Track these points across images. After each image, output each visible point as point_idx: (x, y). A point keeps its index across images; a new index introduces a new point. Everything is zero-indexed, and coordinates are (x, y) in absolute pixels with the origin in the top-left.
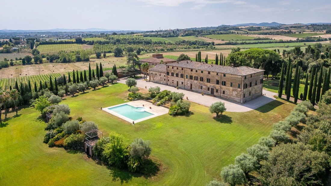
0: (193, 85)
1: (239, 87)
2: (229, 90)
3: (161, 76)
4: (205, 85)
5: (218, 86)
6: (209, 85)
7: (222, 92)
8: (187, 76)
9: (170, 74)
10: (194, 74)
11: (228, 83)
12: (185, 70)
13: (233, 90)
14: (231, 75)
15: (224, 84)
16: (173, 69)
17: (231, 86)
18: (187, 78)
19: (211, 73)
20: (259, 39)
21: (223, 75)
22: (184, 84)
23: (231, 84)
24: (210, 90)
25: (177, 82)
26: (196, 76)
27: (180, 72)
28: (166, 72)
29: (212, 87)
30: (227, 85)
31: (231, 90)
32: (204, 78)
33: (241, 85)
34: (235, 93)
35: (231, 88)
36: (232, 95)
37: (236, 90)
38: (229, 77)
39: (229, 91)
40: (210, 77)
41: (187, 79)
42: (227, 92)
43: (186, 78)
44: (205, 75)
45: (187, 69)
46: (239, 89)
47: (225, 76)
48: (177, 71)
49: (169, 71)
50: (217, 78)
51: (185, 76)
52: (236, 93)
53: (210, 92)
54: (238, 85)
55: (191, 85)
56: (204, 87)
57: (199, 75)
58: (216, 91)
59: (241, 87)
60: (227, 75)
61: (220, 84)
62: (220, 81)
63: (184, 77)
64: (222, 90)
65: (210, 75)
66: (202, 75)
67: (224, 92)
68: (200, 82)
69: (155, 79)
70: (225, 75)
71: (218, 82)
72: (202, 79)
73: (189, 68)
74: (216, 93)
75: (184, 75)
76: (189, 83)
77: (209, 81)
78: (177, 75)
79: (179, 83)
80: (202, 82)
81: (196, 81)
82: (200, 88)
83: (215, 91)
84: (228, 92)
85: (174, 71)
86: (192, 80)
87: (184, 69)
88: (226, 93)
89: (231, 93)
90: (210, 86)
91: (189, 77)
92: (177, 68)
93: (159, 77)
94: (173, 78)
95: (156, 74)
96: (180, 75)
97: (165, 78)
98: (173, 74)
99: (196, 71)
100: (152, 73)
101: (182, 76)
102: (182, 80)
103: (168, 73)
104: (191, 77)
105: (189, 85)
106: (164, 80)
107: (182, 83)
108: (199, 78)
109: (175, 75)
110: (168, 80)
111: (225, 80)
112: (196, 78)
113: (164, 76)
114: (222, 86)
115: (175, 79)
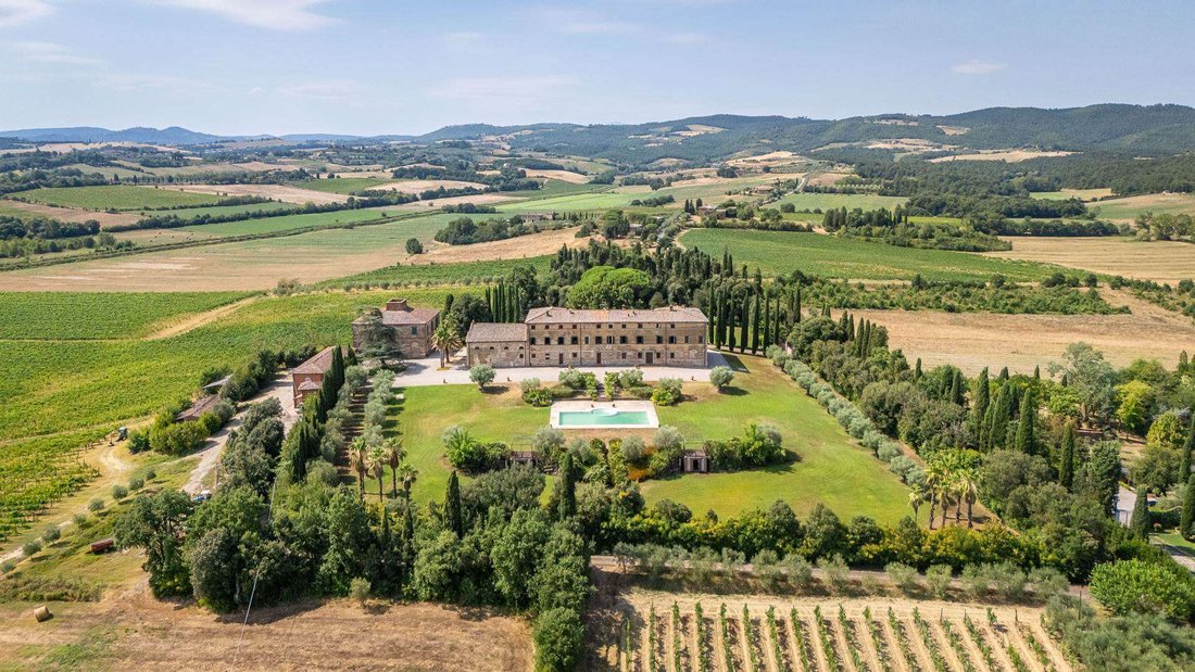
0: (602, 354)
1: (701, 342)
2: (682, 349)
3: (511, 350)
4: (633, 350)
5: (659, 348)
6: (640, 347)
7: (669, 355)
8: (587, 338)
9: (541, 341)
10: (604, 333)
11: (681, 338)
12: (583, 328)
13: (690, 349)
14: (684, 324)
15: (672, 340)
16: (547, 331)
17: (687, 342)
18: (587, 342)
19: (644, 326)
20: (235, 202)
21: (669, 326)
22: (579, 355)
23: (687, 338)
24: (644, 356)
25: (561, 355)
26: (611, 335)
27: (569, 334)
28: (525, 339)
29: (647, 351)
30: (678, 342)
31: (686, 350)
32: (629, 336)
33: (703, 338)
34: (693, 353)
35: (687, 346)
36: (688, 357)
37: (695, 348)
38: (682, 328)
40: (642, 332)
41: (587, 345)
42: (679, 354)
43: (584, 343)
44: (632, 331)
45: (587, 326)
46: (701, 345)
47: (674, 328)
48: (561, 333)
49: (534, 336)
50: (657, 332)
51: (583, 338)
52: (696, 352)
53: (643, 360)
54: (698, 338)
55: (599, 355)
56: (629, 353)
57: (619, 332)
58: (656, 357)
59: (703, 341)
60: (676, 326)
61: (664, 342)
62: (664, 338)
63: (579, 343)
64: (669, 352)
65: (641, 330)
66: (623, 332)
67: (672, 355)
68: (619, 346)
69: (488, 360)
70: (673, 326)
71: (659, 340)
72: (624, 340)
73: (592, 323)
75: (579, 339)
76: (592, 351)
77: (640, 340)
78: (560, 341)
79: (565, 356)
80: (624, 345)
81: (609, 347)
82: (621, 357)
83: (655, 355)
84: (681, 353)
85: (550, 333)
86: (601, 345)
87: (578, 326)
88: (676, 355)
89: (687, 354)
90: (643, 349)
91: (592, 340)
92: (561, 327)
93: (504, 353)
94: (548, 349)
95: (492, 348)
96: (568, 340)
97: (522, 352)
98: (547, 341)
99: (611, 326)
100: (477, 348)
101: (575, 340)
102: (575, 349)
103: (533, 341)
104: (599, 340)
105: (594, 355)
106: (521, 356)
107: (575, 355)
108: (618, 339)
109: (554, 342)
110: (534, 356)
111: (673, 335)
112: (610, 340)
113: (521, 348)
114: (669, 345)
115: (555, 350)
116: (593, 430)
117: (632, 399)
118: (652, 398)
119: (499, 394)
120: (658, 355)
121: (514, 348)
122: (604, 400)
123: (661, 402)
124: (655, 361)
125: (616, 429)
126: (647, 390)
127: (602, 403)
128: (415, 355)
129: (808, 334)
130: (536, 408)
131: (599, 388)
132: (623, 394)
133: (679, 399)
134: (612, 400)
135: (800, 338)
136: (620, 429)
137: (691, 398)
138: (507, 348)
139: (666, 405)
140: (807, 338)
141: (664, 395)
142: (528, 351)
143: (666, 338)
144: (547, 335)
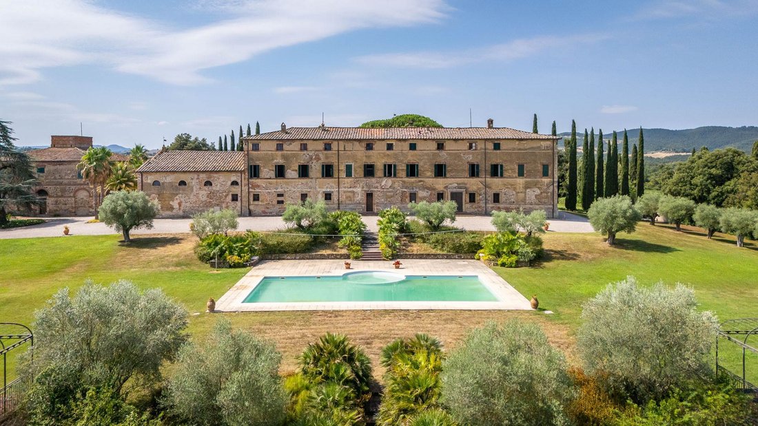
0: (375, 195)
1: (545, 174)
2: (513, 187)
3: (217, 186)
4: (428, 188)
5: (474, 184)
6: (440, 184)
7: (491, 198)
8: (349, 168)
9: (267, 172)
10: (379, 158)
11: (511, 168)
12: (341, 148)
13: (527, 186)
14: (517, 142)
15: (496, 171)
16: (279, 153)
17: (521, 174)
18: (349, 174)
19: (448, 146)
21: (490, 146)
22: (335, 197)
23: (521, 168)
24: (449, 198)
25: (304, 196)
26: (390, 161)
27: (318, 159)
28: (243, 168)
29: (455, 190)
30: (506, 174)
31: (520, 187)
32: (421, 164)
33: (550, 168)
34: (532, 194)
35: (521, 181)
36: (524, 200)
37: (535, 184)
38: (514, 149)
39: (515, 189)
40: (443, 157)
41: (349, 180)
42: (507, 195)
43: (343, 174)
44: (426, 154)
45: (349, 146)
46: (546, 180)
47: (499, 149)
48: (303, 158)
49: (258, 163)
50: (470, 158)
51: (343, 167)
52: (538, 192)
54: (540, 168)
55: (369, 196)
56: (421, 194)
57: (404, 156)
58: (468, 200)
59: (550, 172)
60: (503, 145)
61: (482, 174)
62: (482, 167)
63: (336, 175)
64: (491, 193)
65: (443, 153)
66: (411, 157)
67: (496, 198)
68: (404, 182)
69: (175, 204)
70: (497, 147)
71: (474, 171)
72: (412, 170)
73: (360, 140)
74: (468, 205)
75: (335, 168)
76: (358, 190)
77: (440, 171)
78: (304, 171)
79: (311, 198)
80: (413, 179)
81: (387, 182)
82: (408, 200)
83: (466, 198)
84: (511, 193)
85: (284, 157)
86: (373, 180)
87: (334, 146)
88: (502, 198)
89: (521, 195)
90: (446, 187)
91: (358, 171)
92: (304, 147)
93: (203, 194)
94: (281, 185)
95: (183, 183)
96: (315, 169)
97: (236, 190)
98: (280, 172)
99: (390, 147)
100: (156, 183)
101: (328, 171)
102: (329, 185)
103: (254, 171)
104: (369, 171)
105: (360, 197)
106: (235, 198)
107: (328, 196)
108: (402, 168)
109: (292, 173)
110: (256, 198)
111: (499, 161)
112: (390, 171)
113: (234, 183)
114: (489, 180)
115: (293, 185)
116: (336, 314)
117: (435, 256)
118: (482, 254)
119: (154, 248)
120: (472, 198)
121: (221, 183)
122: (376, 257)
123: (504, 259)
124: (466, 206)
125: (406, 313)
126: (468, 239)
127: (371, 263)
128: (81, 210)
129: (714, 171)
130: (215, 271)
131: (367, 239)
132: (416, 248)
133: (540, 257)
134: (394, 257)
135: (697, 180)
136: (419, 313)
137: (563, 255)
138: (208, 183)
139: (518, 264)
140: (712, 177)
141: (510, 243)
142: (245, 189)
143: (485, 167)
144: (280, 161)
